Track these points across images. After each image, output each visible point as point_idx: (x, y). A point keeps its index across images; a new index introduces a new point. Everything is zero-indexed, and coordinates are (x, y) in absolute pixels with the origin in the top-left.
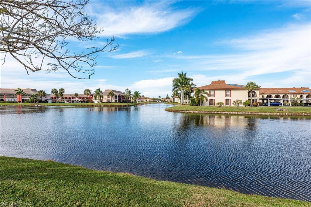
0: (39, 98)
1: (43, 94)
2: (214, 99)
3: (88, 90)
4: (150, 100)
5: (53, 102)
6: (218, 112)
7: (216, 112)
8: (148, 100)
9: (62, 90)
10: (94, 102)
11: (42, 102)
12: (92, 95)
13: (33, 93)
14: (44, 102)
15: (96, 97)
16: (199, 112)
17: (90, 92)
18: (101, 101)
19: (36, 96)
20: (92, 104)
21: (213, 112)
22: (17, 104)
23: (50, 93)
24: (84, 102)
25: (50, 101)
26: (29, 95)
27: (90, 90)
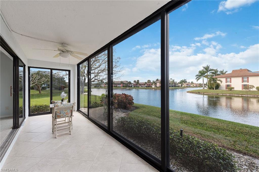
0: (129, 85)
1: (130, 83)
2: (231, 85)
3: (149, 81)
4: (196, 85)
5: (134, 87)
6: (223, 94)
7: (221, 94)
8: (195, 85)
9: (138, 81)
10: (152, 87)
11: (130, 87)
12: (151, 83)
13: (126, 83)
14: (131, 87)
15: (153, 84)
16: (208, 94)
17: (150, 81)
18: (156, 86)
19: (127, 84)
20: (151, 88)
21: (219, 94)
22: (121, 88)
23: (133, 82)
24: (148, 87)
25: (133, 86)
26: (125, 84)
27: (150, 80)
